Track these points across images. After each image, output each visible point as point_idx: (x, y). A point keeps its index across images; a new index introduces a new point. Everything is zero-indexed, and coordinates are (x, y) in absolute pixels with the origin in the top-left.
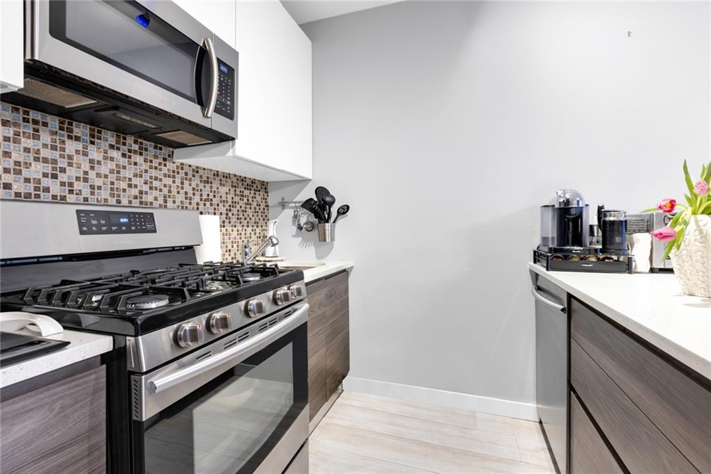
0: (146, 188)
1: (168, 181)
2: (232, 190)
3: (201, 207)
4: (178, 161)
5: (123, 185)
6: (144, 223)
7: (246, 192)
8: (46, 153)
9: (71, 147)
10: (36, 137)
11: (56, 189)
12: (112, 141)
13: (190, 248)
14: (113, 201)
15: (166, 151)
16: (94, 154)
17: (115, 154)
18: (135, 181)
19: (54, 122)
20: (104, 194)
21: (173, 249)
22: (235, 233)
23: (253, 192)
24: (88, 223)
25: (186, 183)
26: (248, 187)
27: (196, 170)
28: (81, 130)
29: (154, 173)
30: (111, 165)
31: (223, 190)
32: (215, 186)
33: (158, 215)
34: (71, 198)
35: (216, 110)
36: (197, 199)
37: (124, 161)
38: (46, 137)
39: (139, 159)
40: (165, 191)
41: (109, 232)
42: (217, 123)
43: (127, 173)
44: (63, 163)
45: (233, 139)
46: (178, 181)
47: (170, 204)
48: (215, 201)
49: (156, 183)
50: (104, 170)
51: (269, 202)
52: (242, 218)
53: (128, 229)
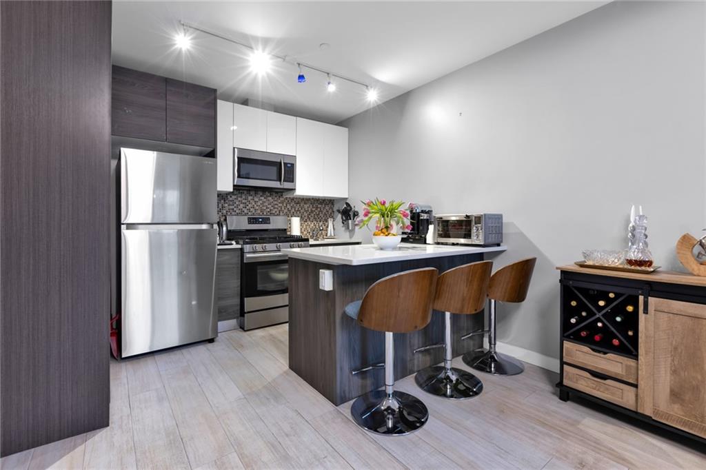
0: (272, 208)
1: (280, 205)
2: (311, 206)
3: (295, 214)
4: (284, 196)
5: (265, 208)
6: (266, 221)
7: (319, 206)
8: (244, 201)
9: (250, 198)
10: (241, 197)
11: (246, 211)
12: (261, 194)
13: (285, 230)
14: (261, 213)
15: (279, 194)
16: (256, 199)
17: (263, 198)
18: (270, 206)
19: (245, 192)
20: (259, 212)
21: (279, 230)
22: (312, 225)
23: (323, 206)
24: (252, 220)
25: (288, 205)
26: (321, 203)
27: (293, 199)
28: (251, 192)
29: (275, 203)
30: (261, 202)
31: (306, 206)
32: (302, 205)
33: (271, 218)
34: (250, 213)
35: (284, 181)
36: (293, 210)
37: (265, 200)
38: (244, 197)
39: (270, 198)
40: (279, 209)
41: (256, 223)
42: (287, 185)
43: (266, 204)
44: (248, 203)
45: (295, 189)
46: (285, 205)
47: (281, 213)
48: (302, 211)
49: (276, 206)
50: (259, 204)
51: (335, 210)
52: (317, 218)
53: (261, 223)
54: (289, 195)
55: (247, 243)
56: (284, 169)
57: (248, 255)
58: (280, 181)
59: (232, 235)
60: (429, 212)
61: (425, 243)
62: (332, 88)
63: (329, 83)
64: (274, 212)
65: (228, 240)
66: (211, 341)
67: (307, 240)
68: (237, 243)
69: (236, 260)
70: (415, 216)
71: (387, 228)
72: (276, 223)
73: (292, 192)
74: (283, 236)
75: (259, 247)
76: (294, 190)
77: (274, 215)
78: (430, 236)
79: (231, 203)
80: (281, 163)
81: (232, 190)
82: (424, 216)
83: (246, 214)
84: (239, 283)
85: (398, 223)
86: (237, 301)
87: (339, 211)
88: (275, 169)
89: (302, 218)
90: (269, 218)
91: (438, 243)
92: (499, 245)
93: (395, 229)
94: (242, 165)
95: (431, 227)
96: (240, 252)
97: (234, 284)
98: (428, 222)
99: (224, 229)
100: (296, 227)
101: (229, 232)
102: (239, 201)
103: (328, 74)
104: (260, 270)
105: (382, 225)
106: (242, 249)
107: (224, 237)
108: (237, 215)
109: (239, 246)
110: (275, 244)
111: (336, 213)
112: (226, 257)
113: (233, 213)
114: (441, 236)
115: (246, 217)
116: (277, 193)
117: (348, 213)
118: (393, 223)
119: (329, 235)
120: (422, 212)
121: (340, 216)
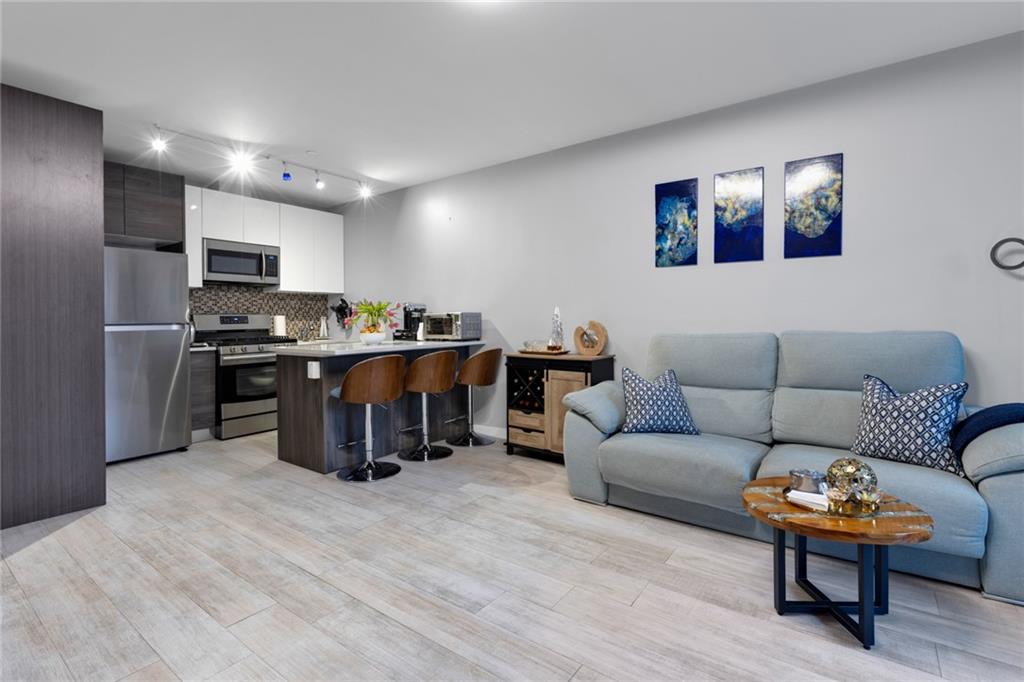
0: (250, 306)
1: (261, 301)
2: (299, 302)
3: (279, 312)
4: (265, 292)
5: (240, 305)
6: (244, 320)
7: (309, 302)
8: (213, 298)
9: (221, 294)
10: (212, 293)
11: (216, 309)
12: (236, 289)
13: (267, 330)
14: (236, 312)
15: (259, 289)
16: (229, 295)
17: (237, 294)
18: (247, 303)
19: (216, 288)
20: (233, 309)
21: (259, 330)
22: (301, 324)
23: (314, 302)
24: (224, 320)
25: (270, 301)
26: (311, 299)
27: (276, 295)
28: (223, 288)
29: (254, 299)
30: (235, 298)
31: (293, 303)
32: (287, 301)
33: (250, 317)
34: (221, 312)
35: (266, 275)
36: (276, 308)
37: (240, 296)
38: (215, 293)
39: (247, 294)
40: (259, 306)
41: (230, 323)
42: (269, 280)
43: (242, 301)
44: (218, 300)
46: (266, 301)
47: (261, 311)
48: (288, 308)
49: (255, 303)
50: (233, 300)
51: (328, 306)
52: (306, 316)
53: (238, 322)
54: (272, 291)
55: (223, 345)
56: (266, 262)
57: (225, 358)
58: (261, 275)
59: (201, 337)
60: (423, 311)
61: (416, 340)
62: (320, 186)
63: (317, 181)
64: (251, 310)
65: (196, 341)
66: (183, 449)
67: (295, 341)
68: (210, 345)
69: (211, 363)
70: (407, 314)
71: (374, 325)
72: (256, 322)
73: (274, 288)
74: (264, 336)
75: (238, 349)
76: (277, 285)
77: (252, 313)
78: (420, 333)
79: (197, 300)
80: (261, 255)
81: (201, 286)
82: (416, 315)
83: (216, 313)
84: (214, 389)
85: (385, 321)
86: (211, 408)
87: (332, 308)
88: (253, 263)
89: (287, 317)
90: (246, 318)
91: (428, 340)
92: (478, 339)
93: (383, 326)
94: (213, 257)
95: (421, 325)
96: (214, 355)
97: (208, 389)
98: (419, 320)
99: (192, 330)
100: (280, 326)
101: (197, 332)
102: (208, 299)
103: (316, 171)
104: (239, 373)
105: (370, 323)
106: (217, 352)
107: (192, 339)
108: (205, 313)
109: (214, 348)
110: (257, 346)
111: (330, 310)
112: (198, 361)
113: (200, 312)
114: (429, 333)
115: (218, 316)
116: (256, 288)
117: (343, 311)
118: (381, 322)
119: (321, 335)
120: (416, 310)
121: (334, 314)
